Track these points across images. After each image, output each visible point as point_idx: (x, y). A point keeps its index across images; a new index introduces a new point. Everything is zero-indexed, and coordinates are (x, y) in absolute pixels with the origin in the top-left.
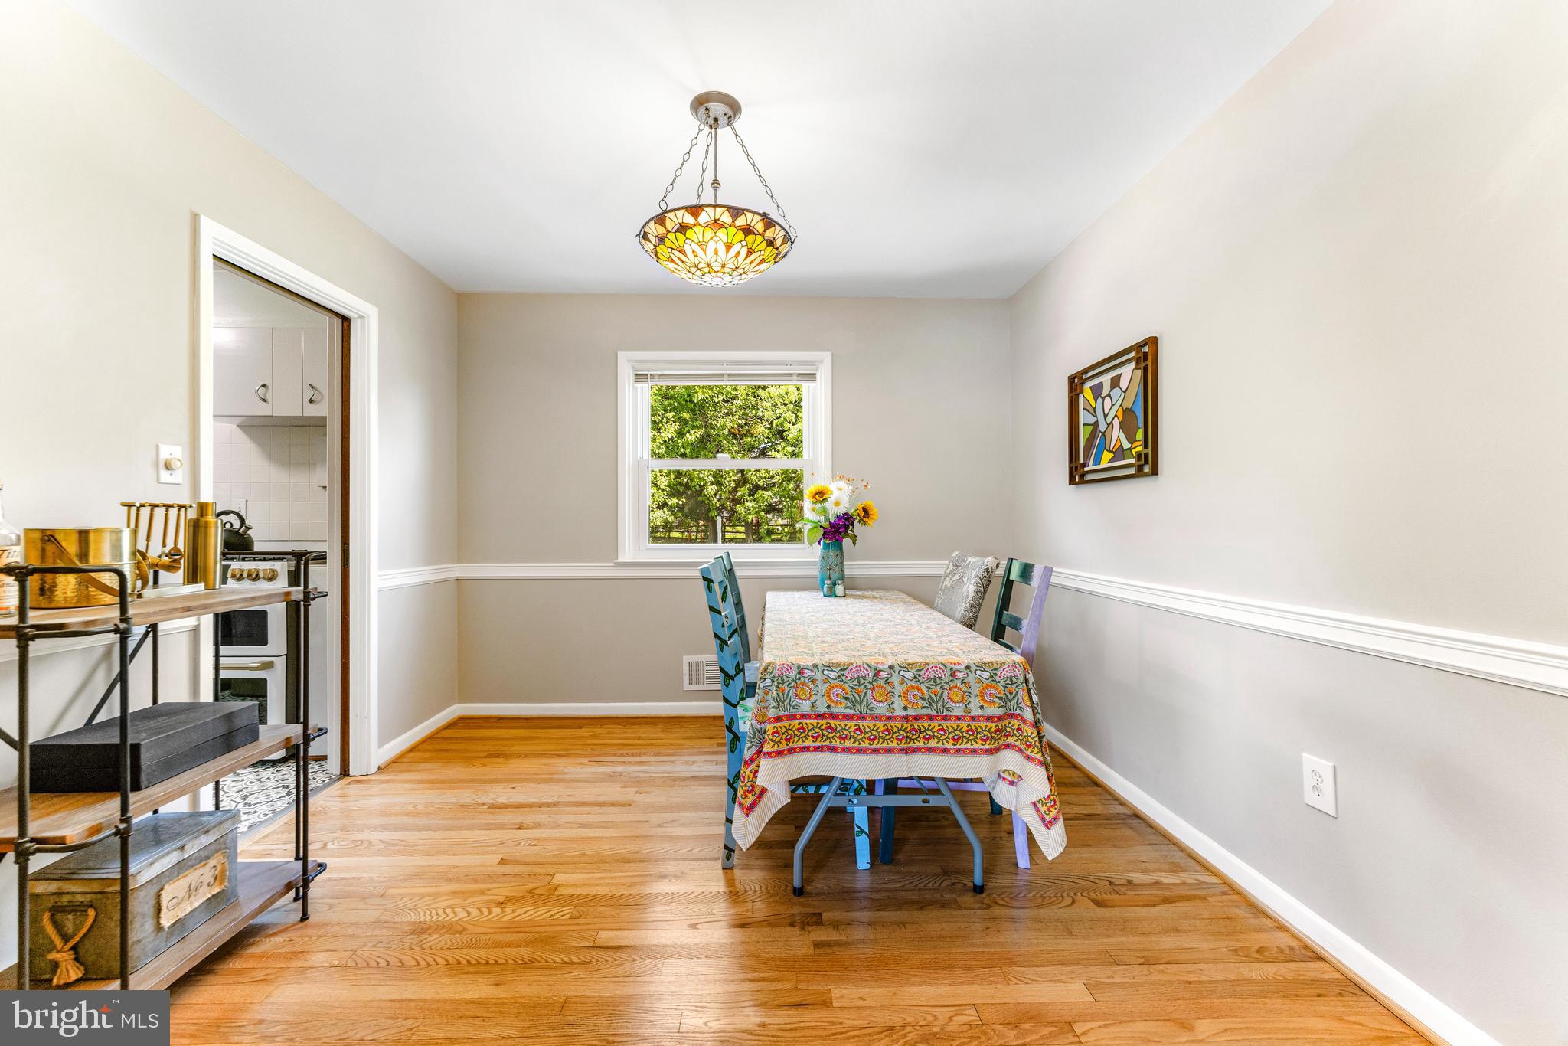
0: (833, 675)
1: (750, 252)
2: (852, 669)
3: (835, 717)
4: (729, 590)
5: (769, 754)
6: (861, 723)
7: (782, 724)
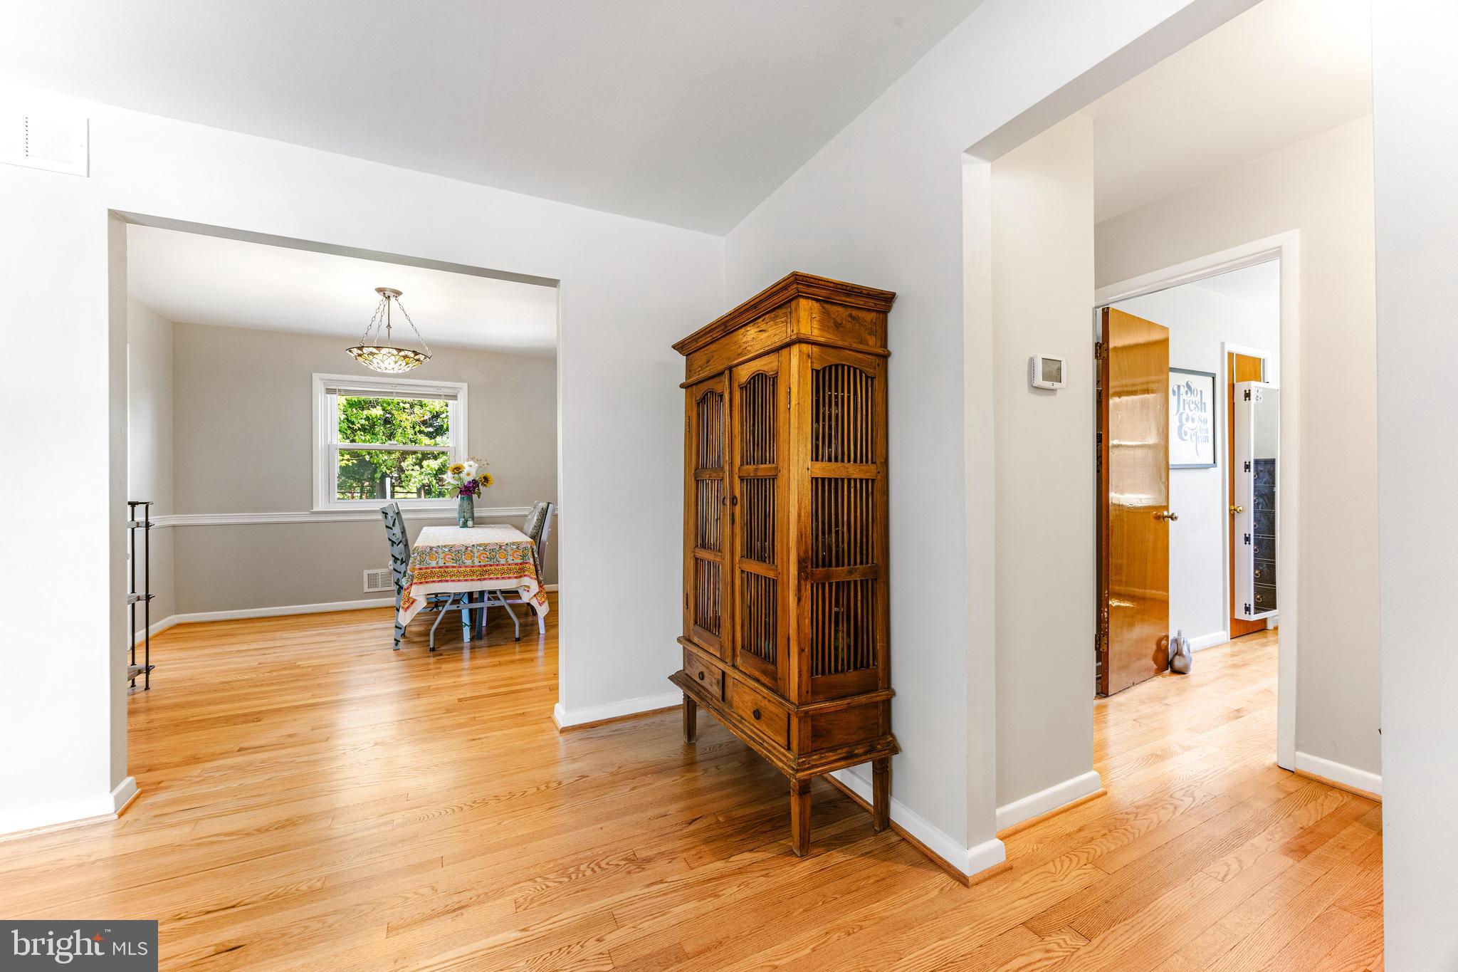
0: (447, 550)
1: (407, 364)
3: (446, 567)
4: (397, 521)
5: (416, 583)
6: (459, 569)
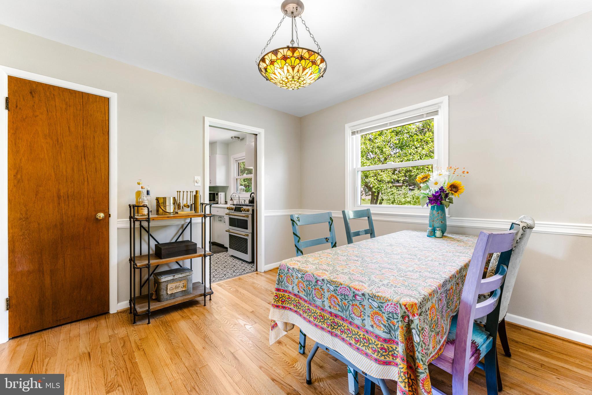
0: (300, 276)
2: (306, 275)
3: (301, 298)
7: (280, 293)
